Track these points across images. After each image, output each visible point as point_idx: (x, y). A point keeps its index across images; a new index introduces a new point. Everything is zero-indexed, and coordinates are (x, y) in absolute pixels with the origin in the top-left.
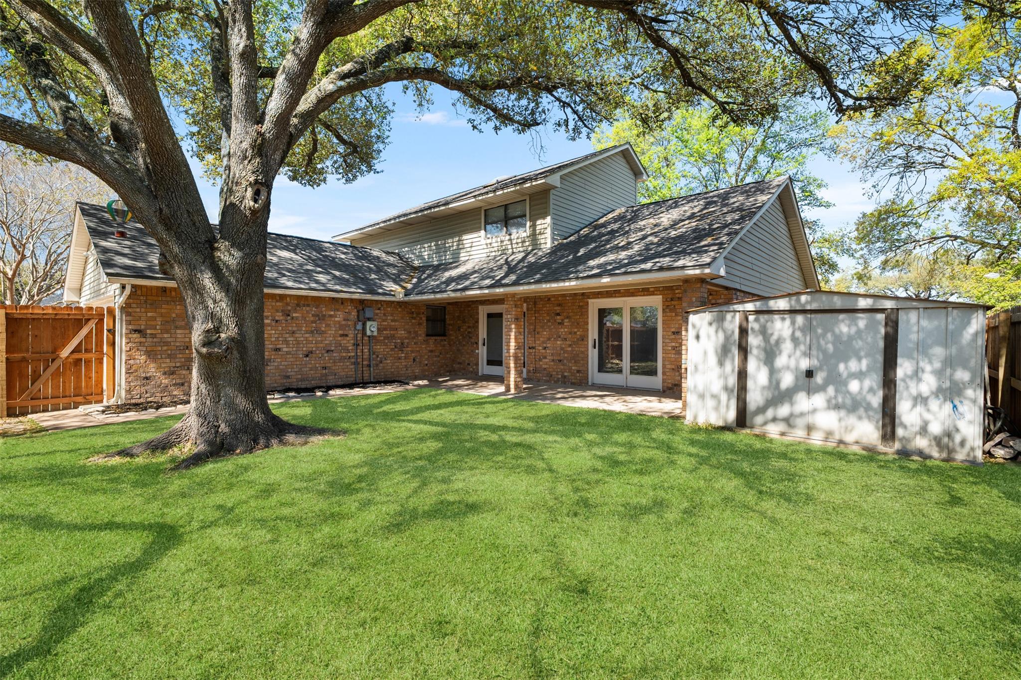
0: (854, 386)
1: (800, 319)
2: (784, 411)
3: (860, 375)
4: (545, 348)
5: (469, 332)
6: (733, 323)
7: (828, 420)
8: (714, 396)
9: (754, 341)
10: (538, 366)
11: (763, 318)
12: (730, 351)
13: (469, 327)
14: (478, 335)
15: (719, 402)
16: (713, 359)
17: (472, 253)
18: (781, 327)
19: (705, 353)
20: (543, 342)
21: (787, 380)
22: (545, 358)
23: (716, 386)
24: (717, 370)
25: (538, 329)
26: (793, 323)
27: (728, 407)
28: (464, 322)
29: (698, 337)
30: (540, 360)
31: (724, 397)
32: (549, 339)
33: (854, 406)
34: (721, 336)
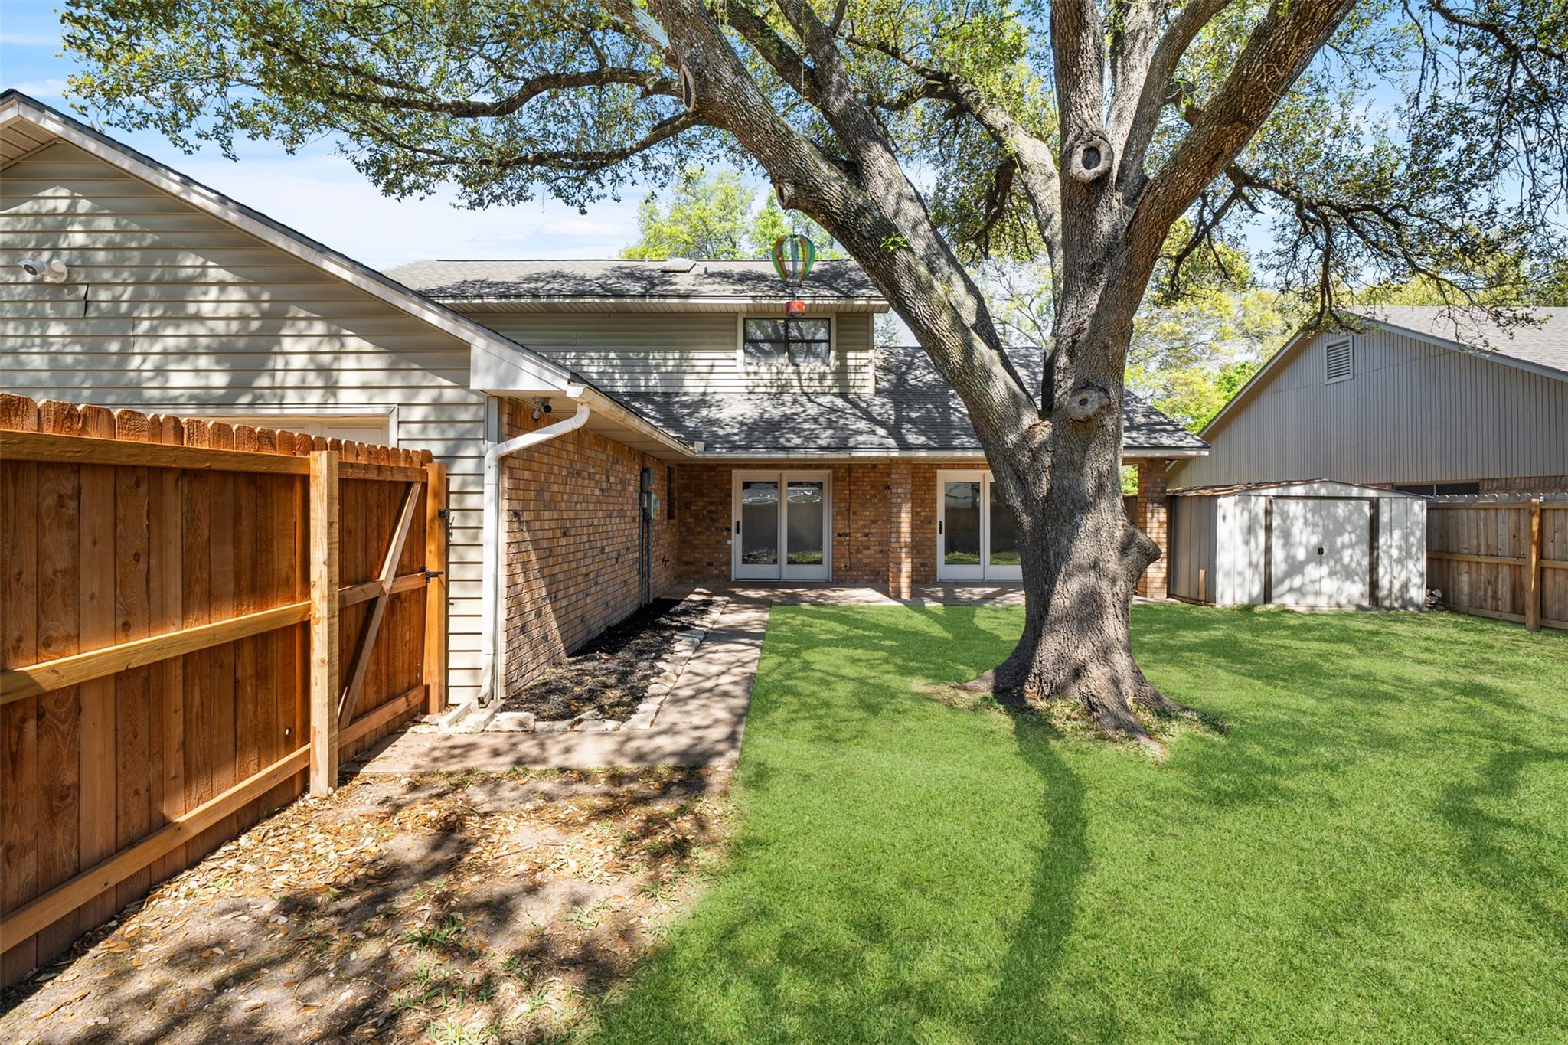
0: (1346, 555)
1: (1310, 503)
2: (1297, 581)
3: (1352, 546)
4: (867, 535)
5: (712, 512)
6: (1259, 504)
7: (1329, 585)
8: (1240, 574)
9: (1276, 522)
10: (854, 561)
11: (1280, 501)
12: (1255, 531)
13: (710, 503)
14: (730, 517)
15: (1244, 579)
16: (1239, 538)
17: (711, 383)
18: (1295, 508)
19: (1231, 532)
20: (865, 526)
21: (1301, 554)
22: (868, 548)
23: (1242, 564)
24: (1242, 548)
25: (855, 507)
26: (1305, 506)
27: (1252, 582)
28: (700, 494)
29: (1224, 518)
30: (858, 551)
31: (1248, 573)
32: (874, 522)
33: (1348, 574)
34: (1246, 515)
